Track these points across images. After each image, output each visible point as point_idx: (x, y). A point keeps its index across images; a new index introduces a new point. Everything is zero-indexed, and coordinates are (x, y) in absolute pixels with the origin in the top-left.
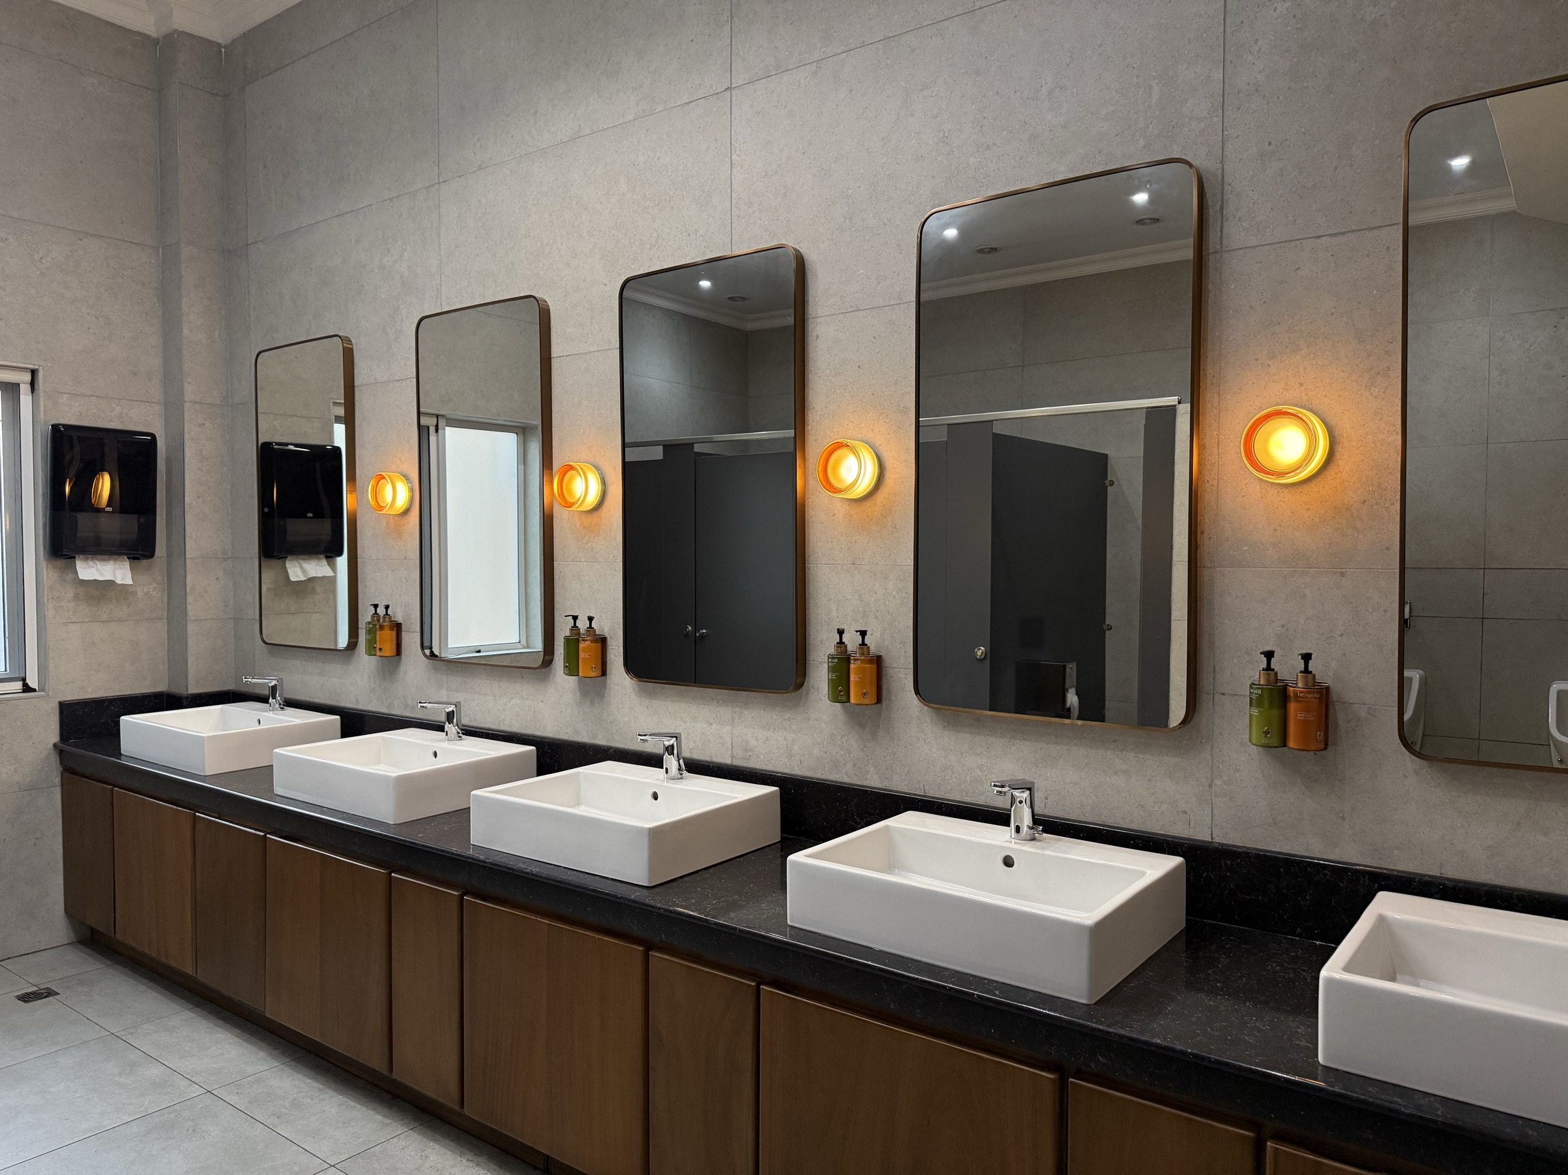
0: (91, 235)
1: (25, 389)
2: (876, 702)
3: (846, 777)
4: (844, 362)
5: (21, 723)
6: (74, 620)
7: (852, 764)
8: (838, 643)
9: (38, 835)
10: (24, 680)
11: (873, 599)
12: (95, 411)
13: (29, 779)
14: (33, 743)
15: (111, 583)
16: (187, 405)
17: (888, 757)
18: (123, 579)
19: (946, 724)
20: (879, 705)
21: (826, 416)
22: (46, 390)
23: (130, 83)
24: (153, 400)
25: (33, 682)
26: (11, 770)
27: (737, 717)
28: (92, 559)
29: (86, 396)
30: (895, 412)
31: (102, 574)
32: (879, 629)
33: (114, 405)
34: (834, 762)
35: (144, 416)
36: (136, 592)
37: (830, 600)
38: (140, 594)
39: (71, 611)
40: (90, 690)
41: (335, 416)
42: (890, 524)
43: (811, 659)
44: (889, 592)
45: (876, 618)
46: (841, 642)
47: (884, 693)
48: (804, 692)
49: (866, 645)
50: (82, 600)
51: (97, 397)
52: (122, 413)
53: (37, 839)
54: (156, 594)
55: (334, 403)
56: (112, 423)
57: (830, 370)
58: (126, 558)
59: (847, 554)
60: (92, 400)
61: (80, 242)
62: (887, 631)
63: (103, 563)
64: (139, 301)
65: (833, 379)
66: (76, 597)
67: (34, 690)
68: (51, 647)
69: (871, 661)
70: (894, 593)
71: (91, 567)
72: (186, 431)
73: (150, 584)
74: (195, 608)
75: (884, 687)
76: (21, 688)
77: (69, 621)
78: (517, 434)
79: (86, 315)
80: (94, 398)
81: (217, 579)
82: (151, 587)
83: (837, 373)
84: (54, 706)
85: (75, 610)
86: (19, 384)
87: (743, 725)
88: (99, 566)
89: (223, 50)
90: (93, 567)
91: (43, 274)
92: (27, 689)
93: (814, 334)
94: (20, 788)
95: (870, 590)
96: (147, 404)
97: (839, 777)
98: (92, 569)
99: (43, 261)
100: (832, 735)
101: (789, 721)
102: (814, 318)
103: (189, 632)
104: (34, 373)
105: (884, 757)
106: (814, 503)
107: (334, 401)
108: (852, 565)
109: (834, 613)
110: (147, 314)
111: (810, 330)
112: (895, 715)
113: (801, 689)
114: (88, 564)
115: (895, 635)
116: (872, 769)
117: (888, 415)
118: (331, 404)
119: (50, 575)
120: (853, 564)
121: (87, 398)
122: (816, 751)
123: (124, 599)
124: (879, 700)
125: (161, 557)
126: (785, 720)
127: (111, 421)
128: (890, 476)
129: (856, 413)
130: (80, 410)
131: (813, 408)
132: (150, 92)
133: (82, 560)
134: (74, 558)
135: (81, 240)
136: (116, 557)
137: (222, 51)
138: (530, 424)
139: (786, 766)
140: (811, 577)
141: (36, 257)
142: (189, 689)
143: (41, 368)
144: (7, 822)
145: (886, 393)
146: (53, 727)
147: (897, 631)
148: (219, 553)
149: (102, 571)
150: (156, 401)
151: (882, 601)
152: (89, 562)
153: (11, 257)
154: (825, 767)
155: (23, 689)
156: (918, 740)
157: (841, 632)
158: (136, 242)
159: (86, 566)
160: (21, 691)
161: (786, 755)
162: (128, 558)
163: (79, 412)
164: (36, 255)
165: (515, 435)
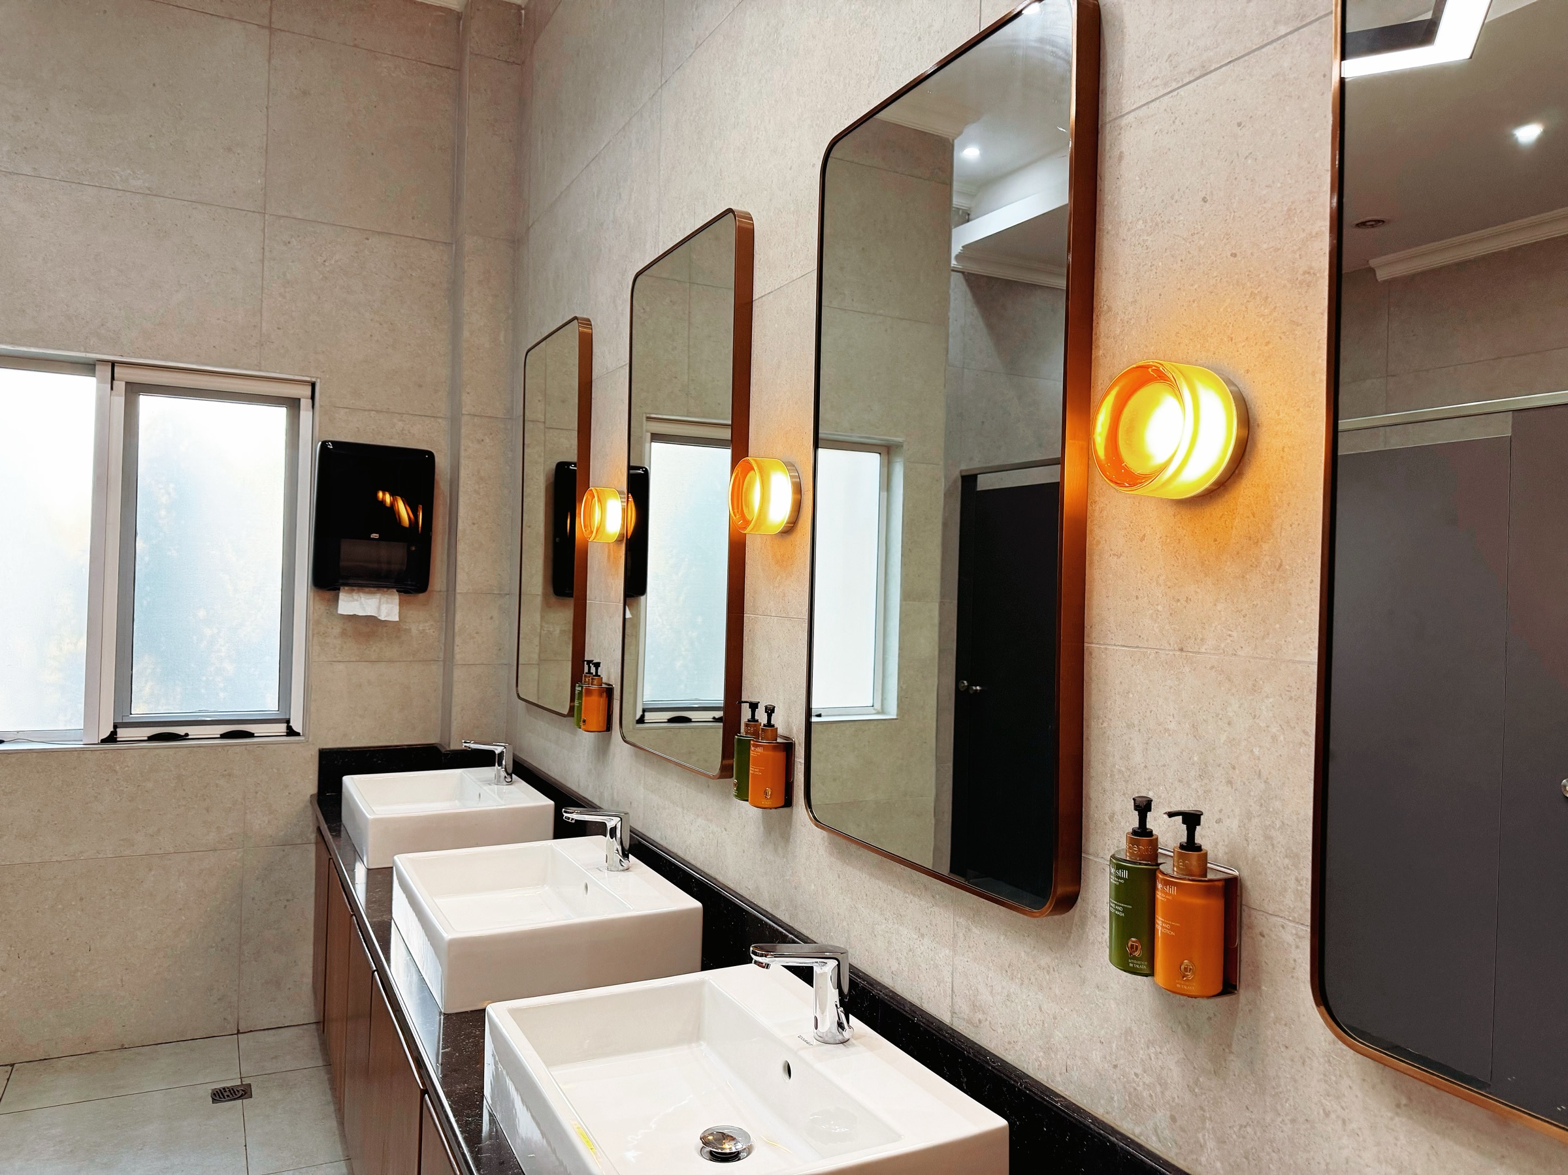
0: (379, 233)
1: (305, 403)
2: (1220, 988)
3: (1154, 1138)
4: (1172, 198)
5: (278, 769)
6: (340, 659)
7: (1168, 1113)
8: (1135, 832)
9: (289, 896)
10: (288, 721)
11: (1223, 738)
12: (374, 427)
13: (283, 833)
14: (289, 794)
15: (371, 620)
16: (465, 419)
17: (1249, 1129)
18: (388, 615)
19: (1404, 1101)
20: (1226, 999)
21: (1132, 322)
22: (322, 404)
23: (429, 64)
24: (438, 415)
25: (297, 726)
26: (264, 822)
27: (961, 935)
28: (359, 591)
29: (365, 410)
30: (1285, 286)
31: (364, 609)
32: (1237, 811)
33: (395, 421)
34: (1130, 1094)
35: (428, 433)
36: (410, 629)
37: (1130, 726)
38: (414, 631)
39: (337, 649)
40: (353, 738)
41: (652, 434)
42: (1267, 558)
43: (1091, 850)
44: (1263, 725)
45: (1230, 782)
46: (1142, 831)
47: (1245, 970)
48: (1076, 918)
49: (1199, 848)
50: (350, 636)
51: (377, 411)
52: (403, 429)
53: (288, 900)
54: (432, 633)
55: (647, 418)
56: (392, 441)
57: (1145, 222)
58: (395, 590)
59: (1167, 627)
60: (372, 415)
61: (367, 241)
62: (1256, 821)
63: (368, 596)
64: (428, 304)
65: (1150, 238)
66: (344, 633)
67: (298, 734)
68: (314, 687)
69: (1210, 888)
70: (1274, 729)
71: (354, 600)
72: (462, 448)
73: (426, 622)
74: (463, 651)
75: (1245, 955)
76: (285, 731)
77: (334, 659)
78: (880, 454)
79: (370, 321)
80: (373, 412)
81: (492, 618)
82: (427, 624)
83: (1157, 225)
84: (313, 753)
85: (342, 648)
86: (300, 399)
87: (971, 955)
88: (362, 599)
89: (523, 12)
90: (357, 600)
91: (326, 278)
92: (291, 732)
93: (1116, 153)
94: (273, 842)
95: (1217, 715)
96: (432, 419)
97: (1141, 1134)
98: (356, 602)
99: (327, 264)
100: (1128, 1032)
101: (1048, 972)
102: (1116, 119)
103: (455, 678)
104: (313, 385)
105: (1241, 1126)
106: (1105, 513)
107: (648, 416)
108: (1178, 653)
109: (1137, 758)
110: (436, 318)
111: (1108, 147)
112: (1269, 1032)
113: (1071, 911)
114: (352, 597)
115: (1273, 833)
116: (1211, 1144)
117: (1267, 298)
118: (645, 419)
119: (317, 608)
120: (1181, 650)
121: (366, 413)
122: (1096, 1056)
123: (396, 636)
124: (1229, 986)
125: (440, 591)
126: (1040, 967)
127: (392, 438)
128: (1268, 443)
129: (1195, 305)
130: (358, 426)
131: (1110, 309)
132: (450, 71)
133: (347, 592)
134: (339, 589)
135: (367, 239)
136: (385, 589)
137: (521, 13)
138: (893, 441)
139: (1040, 1065)
140: (1094, 672)
141: (320, 260)
142: (451, 744)
143: (319, 380)
144: (258, 879)
145: (1265, 246)
146: (311, 777)
147: (1278, 824)
148: (494, 588)
149: (365, 606)
150: (442, 416)
151: (1244, 743)
152: (354, 594)
153: (293, 262)
154: (1112, 1098)
155: (287, 732)
156: (1327, 1114)
157: (1143, 807)
158: (428, 238)
159: (351, 599)
160: (285, 734)
161: (1040, 1042)
162: (397, 591)
163: (358, 428)
164: (319, 258)
165: (878, 455)
